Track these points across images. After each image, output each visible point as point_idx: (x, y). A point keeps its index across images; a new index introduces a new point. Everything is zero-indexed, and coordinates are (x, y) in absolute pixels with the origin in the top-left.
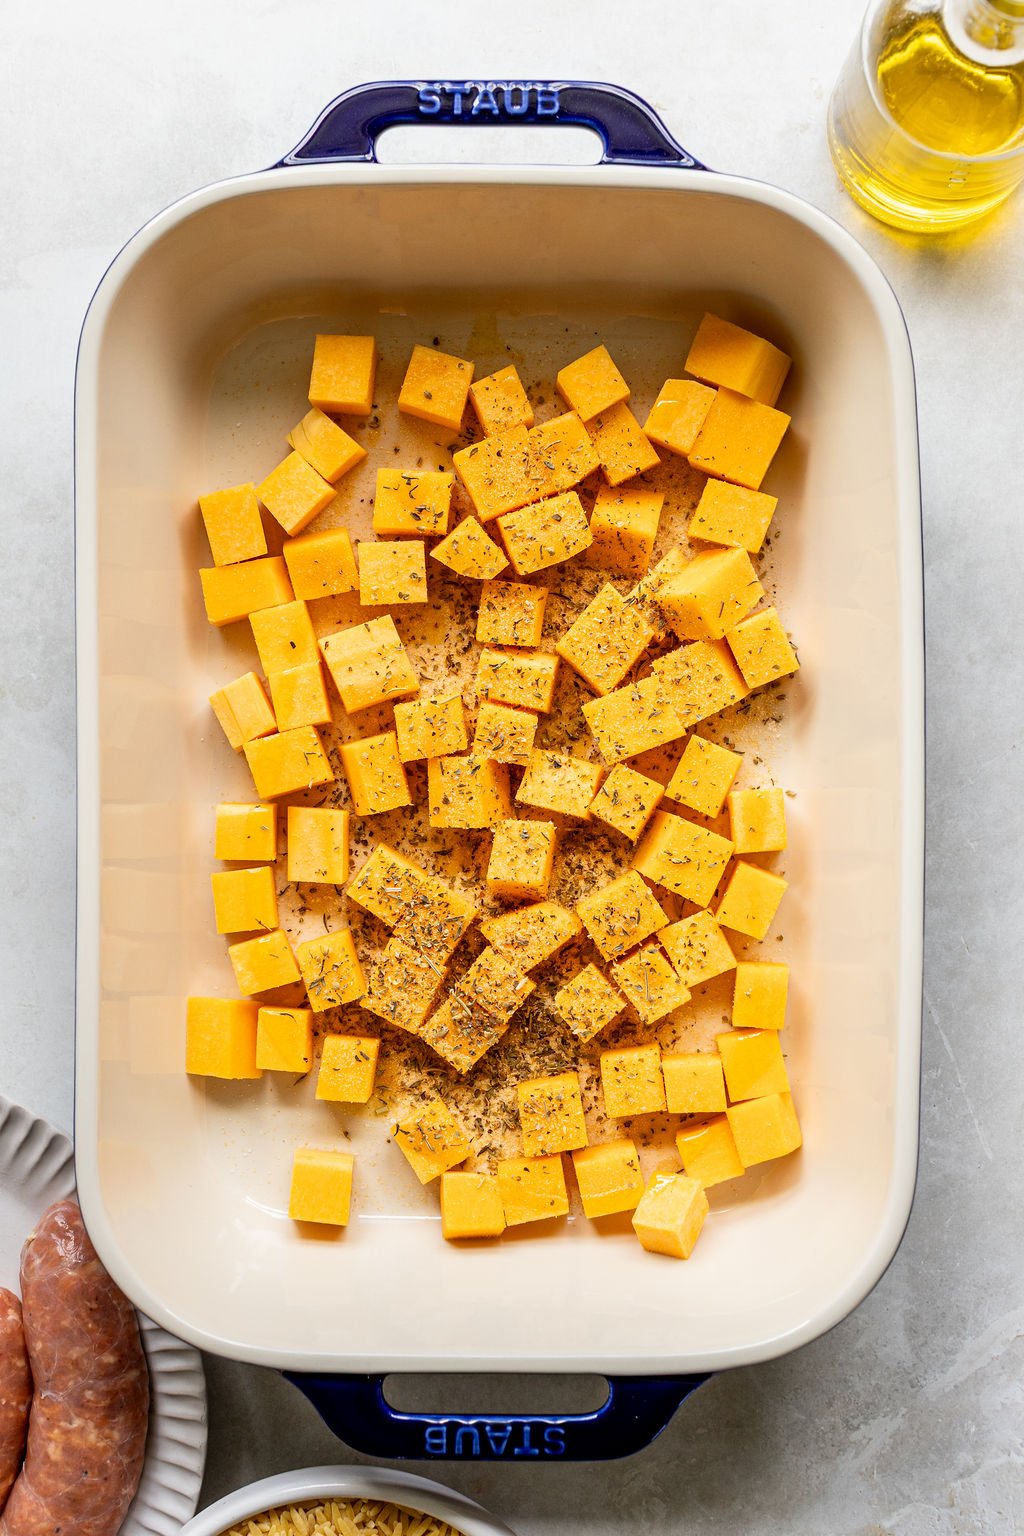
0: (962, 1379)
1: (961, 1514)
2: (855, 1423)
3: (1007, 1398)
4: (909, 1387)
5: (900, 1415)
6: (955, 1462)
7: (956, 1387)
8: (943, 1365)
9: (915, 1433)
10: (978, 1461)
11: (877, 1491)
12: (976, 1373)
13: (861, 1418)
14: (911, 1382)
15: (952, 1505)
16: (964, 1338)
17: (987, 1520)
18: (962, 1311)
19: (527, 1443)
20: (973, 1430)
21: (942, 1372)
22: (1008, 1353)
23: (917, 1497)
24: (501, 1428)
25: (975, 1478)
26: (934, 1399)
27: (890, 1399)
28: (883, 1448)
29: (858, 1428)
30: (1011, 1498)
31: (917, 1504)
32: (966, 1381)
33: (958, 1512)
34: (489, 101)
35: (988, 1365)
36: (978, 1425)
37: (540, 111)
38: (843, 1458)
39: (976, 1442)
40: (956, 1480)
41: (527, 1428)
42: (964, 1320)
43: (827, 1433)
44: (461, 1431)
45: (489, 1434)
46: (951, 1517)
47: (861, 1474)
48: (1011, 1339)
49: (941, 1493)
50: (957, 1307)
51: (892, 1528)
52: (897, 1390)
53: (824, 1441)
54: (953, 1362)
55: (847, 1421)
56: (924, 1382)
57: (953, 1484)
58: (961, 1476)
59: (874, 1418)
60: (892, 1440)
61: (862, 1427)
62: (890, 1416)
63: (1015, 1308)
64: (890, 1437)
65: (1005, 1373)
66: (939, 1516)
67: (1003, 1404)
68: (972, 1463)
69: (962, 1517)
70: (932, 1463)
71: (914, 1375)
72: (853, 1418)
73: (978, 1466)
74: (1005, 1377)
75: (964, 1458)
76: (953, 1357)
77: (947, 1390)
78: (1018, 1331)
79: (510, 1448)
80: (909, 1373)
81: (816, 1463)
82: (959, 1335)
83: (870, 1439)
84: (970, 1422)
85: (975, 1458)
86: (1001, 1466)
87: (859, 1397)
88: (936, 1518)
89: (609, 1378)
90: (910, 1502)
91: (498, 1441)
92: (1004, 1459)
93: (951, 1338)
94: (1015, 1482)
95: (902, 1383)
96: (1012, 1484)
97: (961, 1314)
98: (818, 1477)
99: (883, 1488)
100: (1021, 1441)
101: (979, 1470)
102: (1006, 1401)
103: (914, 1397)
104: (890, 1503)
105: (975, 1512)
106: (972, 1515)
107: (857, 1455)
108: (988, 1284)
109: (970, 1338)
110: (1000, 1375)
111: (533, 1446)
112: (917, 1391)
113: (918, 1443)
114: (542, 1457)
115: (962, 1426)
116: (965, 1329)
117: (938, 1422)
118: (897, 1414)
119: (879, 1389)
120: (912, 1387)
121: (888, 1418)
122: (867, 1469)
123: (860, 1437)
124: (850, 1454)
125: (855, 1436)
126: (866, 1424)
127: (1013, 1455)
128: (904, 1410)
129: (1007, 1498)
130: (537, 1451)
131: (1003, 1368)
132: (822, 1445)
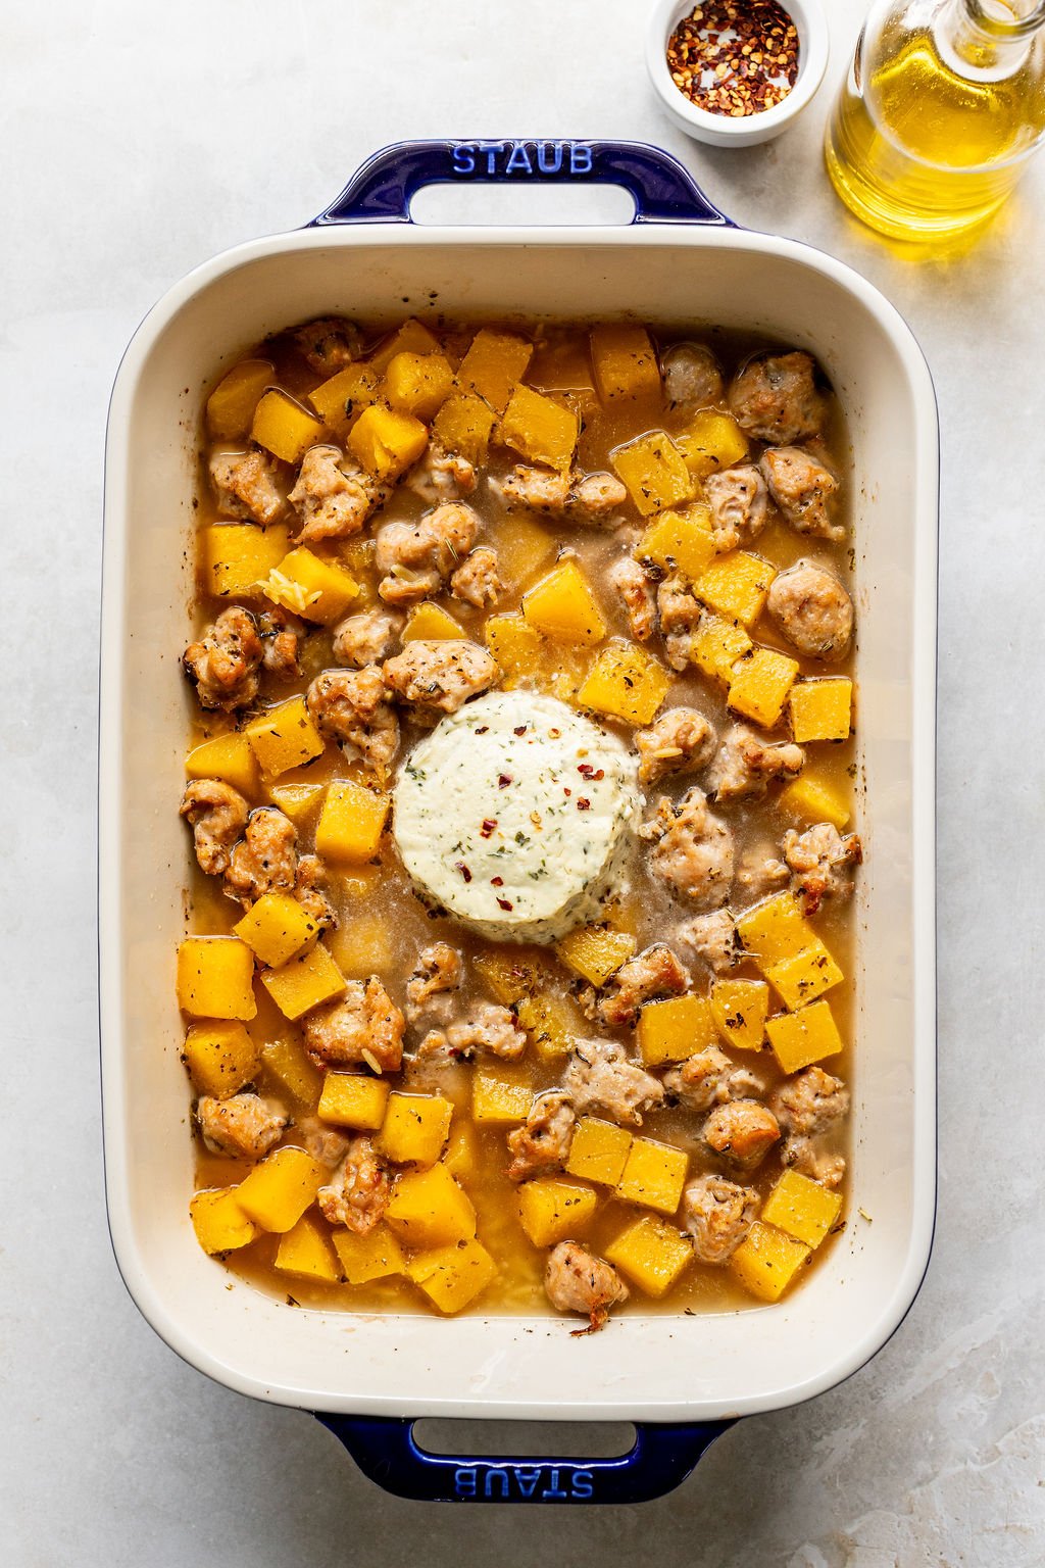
0: (920, 1390)
1: (920, 1520)
2: (818, 1433)
3: (963, 1409)
4: (869, 1399)
5: (861, 1426)
6: (914, 1470)
7: (914, 1398)
8: (902, 1377)
9: (876, 1444)
10: (935, 1470)
11: (839, 1499)
12: (933, 1384)
13: (823, 1429)
14: (871, 1394)
15: (912, 1512)
16: (922, 1352)
17: (945, 1525)
18: (920, 1325)
19: (555, 1485)
20: (931, 1439)
21: (901, 1384)
22: (963, 1365)
23: (877, 1505)
24: (530, 1471)
25: (933, 1485)
26: (893, 1410)
27: (851, 1410)
28: (845, 1458)
29: (821, 1438)
30: (968, 1505)
31: (878, 1511)
32: (924, 1392)
33: (917, 1518)
34: (523, 161)
35: (946, 1376)
36: (936, 1435)
37: (573, 170)
38: (807, 1467)
39: (934, 1451)
40: (915, 1487)
41: (556, 1472)
42: (921, 1334)
43: (791, 1444)
44: (490, 1473)
45: (518, 1477)
46: (911, 1523)
47: (824, 1482)
48: (967, 1351)
49: (900, 1500)
50: (915, 1321)
51: (854, 1533)
52: (857, 1402)
53: (788, 1451)
54: (911, 1374)
55: (810, 1432)
56: (884, 1394)
57: (912, 1492)
58: (920, 1484)
59: (835, 1429)
60: (853, 1450)
61: (825, 1437)
62: (852, 1426)
63: (970, 1322)
64: (852, 1447)
65: (961, 1384)
66: (899, 1523)
67: (959, 1414)
68: (930, 1471)
69: (921, 1524)
70: (892, 1472)
71: (873, 1388)
72: (816, 1428)
73: (936, 1474)
74: (961, 1388)
75: (922, 1466)
76: (910, 1370)
77: (906, 1401)
78: (974, 1344)
79: (538, 1491)
80: (869, 1386)
81: (781, 1472)
82: (916, 1348)
83: (833, 1449)
84: (928, 1432)
85: (933, 1467)
86: (959, 1473)
87: (821, 1409)
88: (896, 1524)
89: (639, 1425)
90: (872, 1509)
91: (527, 1484)
92: (961, 1467)
93: (909, 1352)
94: (973, 1490)
95: (862, 1395)
96: (969, 1492)
97: (918, 1328)
98: (783, 1486)
99: (845, 1496)
100: (977, 1450)
101: (937, 1478)
102: (962, 1412)
103: (873, 1408)
104: (852, 1510)
105: (933, 1519)
106: (931, 1521)
107: (820, 1465)
108: (945, 1299)
109: (927, 1351)
110: (956, 1386)
111: (560, 1489)
112: (877, 1403)
113: (878, 1454)
114: (570, 1500)
115: (920, 1435)
116: (922, 1342)
117: (898, 1433)
118: (858, 1425)
119: (841, 1401)
120: (873, 1399)
121: (848, 1429)
122: (829, 1478)
123: (823, 1448)
124: (813, 1464)
125: (818, 1446)
126: (828, 1434)
127: (969, 1462)
128: (864, 1421)
129: (964, 1505)
130: (565, 1494)
131: (959, 1380)
132: (787, 1456)
